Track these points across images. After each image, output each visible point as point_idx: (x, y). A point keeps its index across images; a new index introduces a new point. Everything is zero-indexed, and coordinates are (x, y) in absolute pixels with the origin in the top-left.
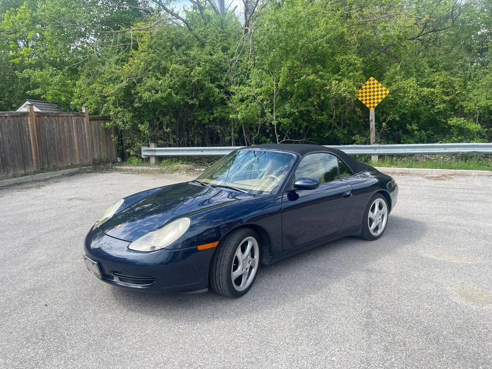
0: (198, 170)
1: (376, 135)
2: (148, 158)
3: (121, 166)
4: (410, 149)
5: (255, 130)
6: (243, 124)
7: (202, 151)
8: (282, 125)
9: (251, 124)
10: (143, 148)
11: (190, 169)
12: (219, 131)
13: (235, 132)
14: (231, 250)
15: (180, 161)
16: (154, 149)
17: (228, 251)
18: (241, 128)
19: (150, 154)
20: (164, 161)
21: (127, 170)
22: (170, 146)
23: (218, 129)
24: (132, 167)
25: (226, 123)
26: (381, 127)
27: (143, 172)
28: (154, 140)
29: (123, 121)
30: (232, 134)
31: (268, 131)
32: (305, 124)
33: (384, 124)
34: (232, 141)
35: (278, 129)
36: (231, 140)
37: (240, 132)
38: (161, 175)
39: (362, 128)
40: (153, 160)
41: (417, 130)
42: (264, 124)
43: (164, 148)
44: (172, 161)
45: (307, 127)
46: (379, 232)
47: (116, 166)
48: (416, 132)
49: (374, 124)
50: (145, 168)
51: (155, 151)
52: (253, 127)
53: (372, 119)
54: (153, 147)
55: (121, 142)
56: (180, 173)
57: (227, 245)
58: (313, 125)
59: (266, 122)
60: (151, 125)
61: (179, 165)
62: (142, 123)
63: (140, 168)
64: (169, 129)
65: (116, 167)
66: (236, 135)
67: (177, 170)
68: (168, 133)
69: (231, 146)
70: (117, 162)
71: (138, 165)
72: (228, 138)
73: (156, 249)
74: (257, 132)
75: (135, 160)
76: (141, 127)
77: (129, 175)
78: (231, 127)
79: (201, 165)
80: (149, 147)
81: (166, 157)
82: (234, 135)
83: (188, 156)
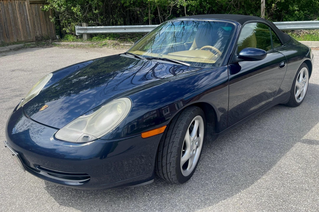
0: (122, 44)
1: (265, 14)
2: (81, 36)
3: (59, 42)
5: (168, 11)
6: (158, 6)
7: (125, 29)
8: (190, 7)
9: (165, 6)
10: (77, 27)
11: (116, 44)
12: (138, 12)
13: (151, 13)
14: (180, 135)
15: (108, 38)
16: (86, 27)
17: (177, 136)
18: (156, 9)
19: (83, 32)
20: (95, 38)
21: (64, 45)
22: (99, 25)
23: (138, 10)
24: (69, 43)
25: (144, 6)
26: (271, 8)
27: (77, 46)
28: (87, 21)
29: (58, 4)
30: (149, 15)
31: (178, 12)
32: (209, 6)
33: (273, 5)
34: (149, 20)
35: (187, 11)
36: (148, 19)
37: (156, 13)
38: (92, 49)
39: (253, 9)
40: (85, 37)
41: (298, 10)
42: (175, 6)
43: (94, 27)
44: (101, 38)
45: (209, 8)
46: (301, 98)
47: (56, 42)
48: (296, 12)
49: (264, 5)
50: (79, 43)
51: (86, 29)
52: (166, 9)
53: (263, 1)
54: (85, 26)
55: (58, 22)
56: (108, 47)
57: (175, 129)
58: (214, 7)
59: (177, 5)
60: (82, 8)
61: (107, 41)
62: (75, 6)
63: (75, 43)
64: (97, 11)
65: (55, 43)
66: (153, 16)
67: (106, 45)
68: (96, 14)
69: (149, 24)
70: (56, 39)
71: (73, 41)
72: (146, 18)
74: (169, 13)
75: (71, 37)
76: (75, 10)
77: (66, 49)
78: (148, 9)
79: (125, 41)
80: (81, 26)
81: (96, 35)
82: (151, 16)
83: (114, 34)
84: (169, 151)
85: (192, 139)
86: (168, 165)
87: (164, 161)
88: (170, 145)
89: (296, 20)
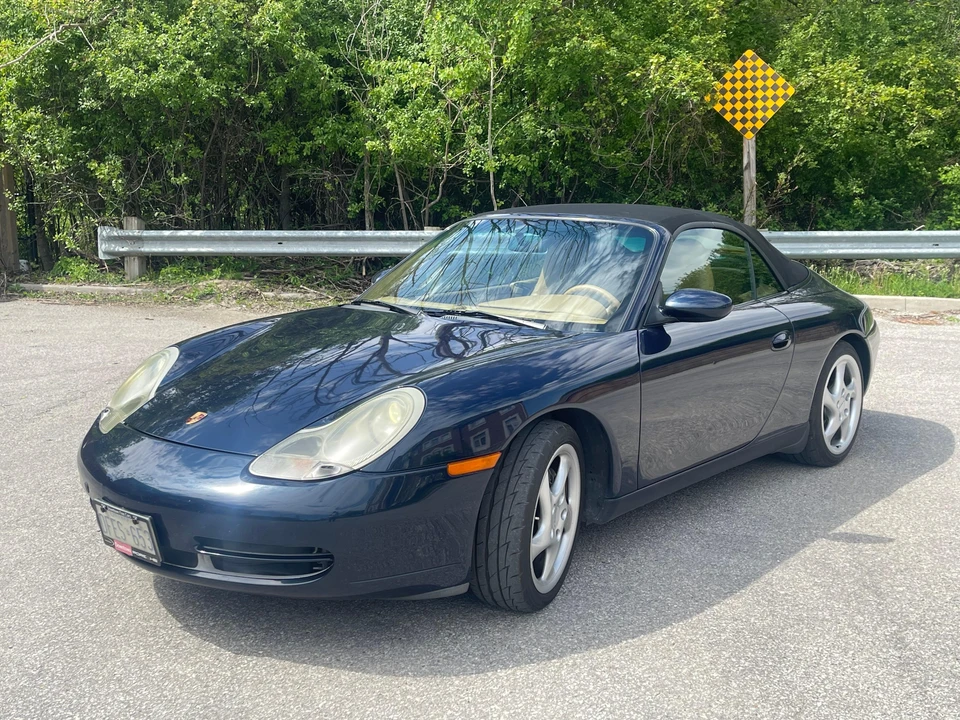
0: (271, 294)
1: (759, 206)
2: (117, 264)
3: (36, 281)
4: (848, 245)
5: (432, 187)
6: (399, 167)
7: (280, 241)
8: (506, 174)
9: (421, 170)
10: (104, 232)
11: (249, 293)
12: (329, 187)
13: (373, 191)
14: (531, 477)
15: (217, 271)
16: (136, 233)
17: (523, 480)
18: (391, 179)
19: (125, 249)
20: (168, 269)
21: (56, 295)
22: (180, 224)
23: (328, 180)
24: (73, 286)
25: (346, 165)
26: (774, 185)
28: (138, 208)
29: (41, 150)
30: (367, 195)
31: (466, 189)
32: (571, 172)
33: (782, 176)
34: (366, 215)
35: (496, 187)
36: (363, 211)
37: (387, 191)
38: (165, 309)
39: (718, 187)
40: (133, 267)
41: (862, 197)
42: (457, 170)
43: (167, 233)
44: (193, 269)
45: (572, 180)
46: (844, 443)
47: (23, 281)
48: (857, 202)
49: (754, 175)
50: (112, 289)
51: (139, 239)
52: (424, 178)
53: (749, 164)
54: (133, 228)
55: (33, 213)
56: (218, 302)
57: (518, 465)
58: (590, 176)
59: (463, 165)
60: (127, 166)
61: (213, 281)
62: (101, 159)
63: (96, 288)
64: (184, 178)
65: (22, 285)
66: (379, 200)
67: (211, 294)
68: (177, 188)
69: (364, 229)
70: (21, 273)
71: (89, 280)
72: (353, 208)
73: (336, 473)
74: (436, 192)
75: (80, 268)
76: (102, 171)
77: (69, 308)
78: (361, 177)
79: (279, 283)
80: (121, 228)
81: (173, 259)
82: (370, 200)
83: (239, 257)
84: (505, 515)
85: (555, 499)
86: (502, 550)
87: (493, 540)
88: (508, 501)
89: (858, 229)
